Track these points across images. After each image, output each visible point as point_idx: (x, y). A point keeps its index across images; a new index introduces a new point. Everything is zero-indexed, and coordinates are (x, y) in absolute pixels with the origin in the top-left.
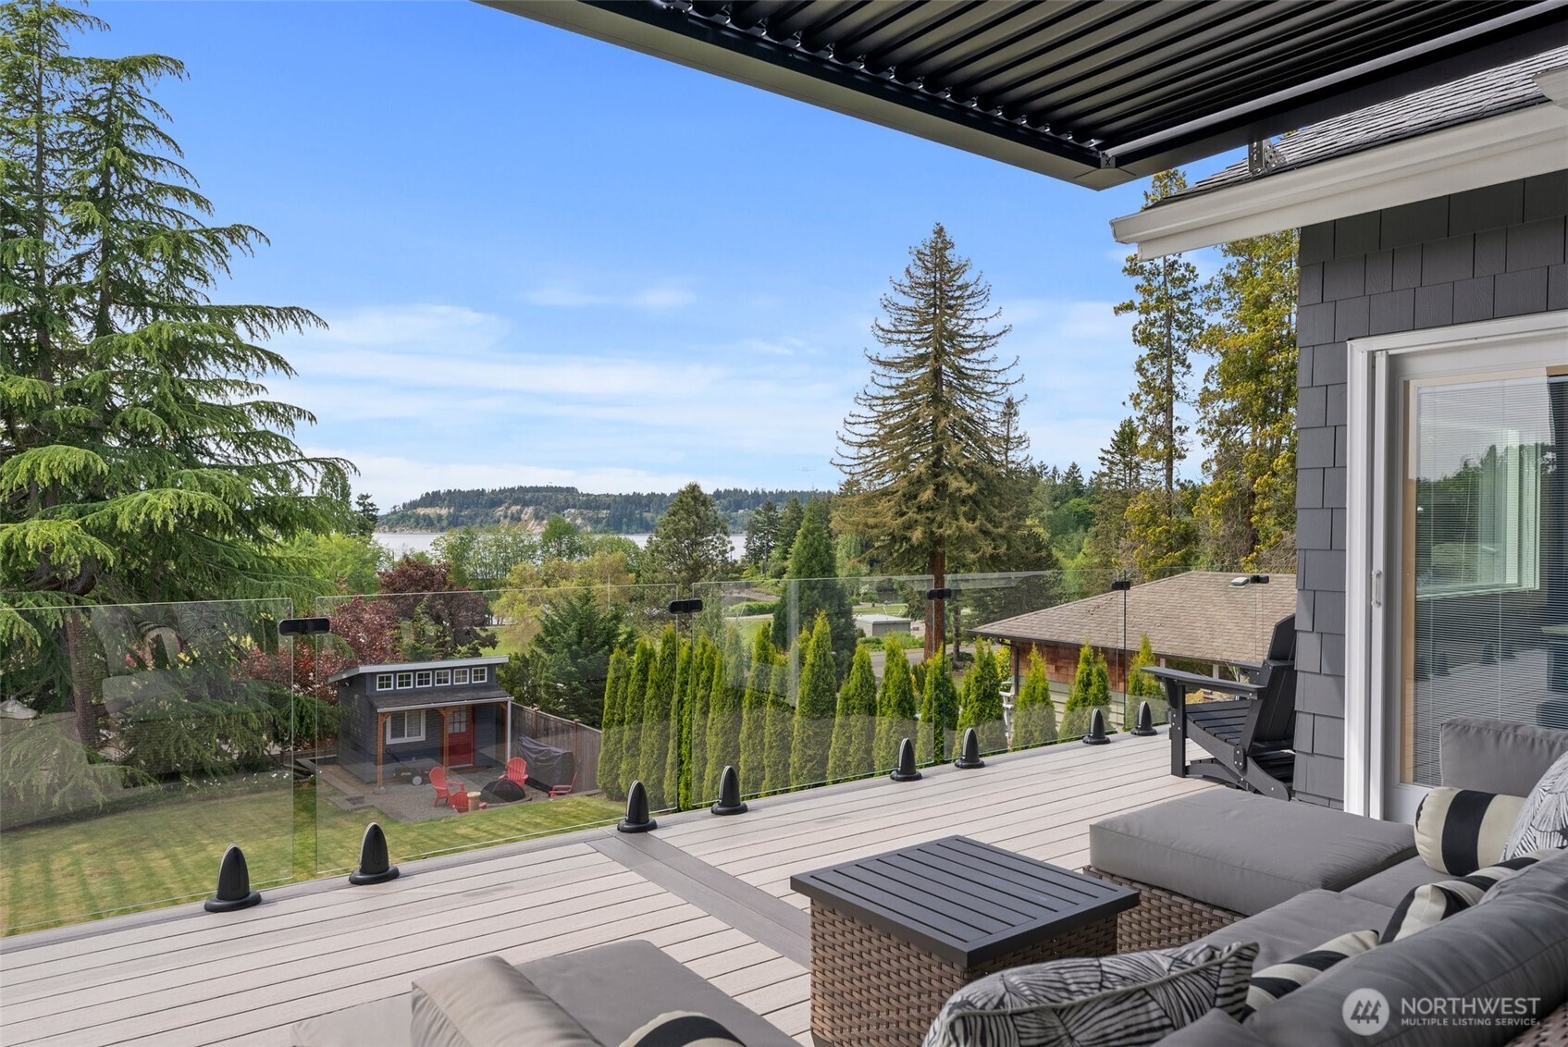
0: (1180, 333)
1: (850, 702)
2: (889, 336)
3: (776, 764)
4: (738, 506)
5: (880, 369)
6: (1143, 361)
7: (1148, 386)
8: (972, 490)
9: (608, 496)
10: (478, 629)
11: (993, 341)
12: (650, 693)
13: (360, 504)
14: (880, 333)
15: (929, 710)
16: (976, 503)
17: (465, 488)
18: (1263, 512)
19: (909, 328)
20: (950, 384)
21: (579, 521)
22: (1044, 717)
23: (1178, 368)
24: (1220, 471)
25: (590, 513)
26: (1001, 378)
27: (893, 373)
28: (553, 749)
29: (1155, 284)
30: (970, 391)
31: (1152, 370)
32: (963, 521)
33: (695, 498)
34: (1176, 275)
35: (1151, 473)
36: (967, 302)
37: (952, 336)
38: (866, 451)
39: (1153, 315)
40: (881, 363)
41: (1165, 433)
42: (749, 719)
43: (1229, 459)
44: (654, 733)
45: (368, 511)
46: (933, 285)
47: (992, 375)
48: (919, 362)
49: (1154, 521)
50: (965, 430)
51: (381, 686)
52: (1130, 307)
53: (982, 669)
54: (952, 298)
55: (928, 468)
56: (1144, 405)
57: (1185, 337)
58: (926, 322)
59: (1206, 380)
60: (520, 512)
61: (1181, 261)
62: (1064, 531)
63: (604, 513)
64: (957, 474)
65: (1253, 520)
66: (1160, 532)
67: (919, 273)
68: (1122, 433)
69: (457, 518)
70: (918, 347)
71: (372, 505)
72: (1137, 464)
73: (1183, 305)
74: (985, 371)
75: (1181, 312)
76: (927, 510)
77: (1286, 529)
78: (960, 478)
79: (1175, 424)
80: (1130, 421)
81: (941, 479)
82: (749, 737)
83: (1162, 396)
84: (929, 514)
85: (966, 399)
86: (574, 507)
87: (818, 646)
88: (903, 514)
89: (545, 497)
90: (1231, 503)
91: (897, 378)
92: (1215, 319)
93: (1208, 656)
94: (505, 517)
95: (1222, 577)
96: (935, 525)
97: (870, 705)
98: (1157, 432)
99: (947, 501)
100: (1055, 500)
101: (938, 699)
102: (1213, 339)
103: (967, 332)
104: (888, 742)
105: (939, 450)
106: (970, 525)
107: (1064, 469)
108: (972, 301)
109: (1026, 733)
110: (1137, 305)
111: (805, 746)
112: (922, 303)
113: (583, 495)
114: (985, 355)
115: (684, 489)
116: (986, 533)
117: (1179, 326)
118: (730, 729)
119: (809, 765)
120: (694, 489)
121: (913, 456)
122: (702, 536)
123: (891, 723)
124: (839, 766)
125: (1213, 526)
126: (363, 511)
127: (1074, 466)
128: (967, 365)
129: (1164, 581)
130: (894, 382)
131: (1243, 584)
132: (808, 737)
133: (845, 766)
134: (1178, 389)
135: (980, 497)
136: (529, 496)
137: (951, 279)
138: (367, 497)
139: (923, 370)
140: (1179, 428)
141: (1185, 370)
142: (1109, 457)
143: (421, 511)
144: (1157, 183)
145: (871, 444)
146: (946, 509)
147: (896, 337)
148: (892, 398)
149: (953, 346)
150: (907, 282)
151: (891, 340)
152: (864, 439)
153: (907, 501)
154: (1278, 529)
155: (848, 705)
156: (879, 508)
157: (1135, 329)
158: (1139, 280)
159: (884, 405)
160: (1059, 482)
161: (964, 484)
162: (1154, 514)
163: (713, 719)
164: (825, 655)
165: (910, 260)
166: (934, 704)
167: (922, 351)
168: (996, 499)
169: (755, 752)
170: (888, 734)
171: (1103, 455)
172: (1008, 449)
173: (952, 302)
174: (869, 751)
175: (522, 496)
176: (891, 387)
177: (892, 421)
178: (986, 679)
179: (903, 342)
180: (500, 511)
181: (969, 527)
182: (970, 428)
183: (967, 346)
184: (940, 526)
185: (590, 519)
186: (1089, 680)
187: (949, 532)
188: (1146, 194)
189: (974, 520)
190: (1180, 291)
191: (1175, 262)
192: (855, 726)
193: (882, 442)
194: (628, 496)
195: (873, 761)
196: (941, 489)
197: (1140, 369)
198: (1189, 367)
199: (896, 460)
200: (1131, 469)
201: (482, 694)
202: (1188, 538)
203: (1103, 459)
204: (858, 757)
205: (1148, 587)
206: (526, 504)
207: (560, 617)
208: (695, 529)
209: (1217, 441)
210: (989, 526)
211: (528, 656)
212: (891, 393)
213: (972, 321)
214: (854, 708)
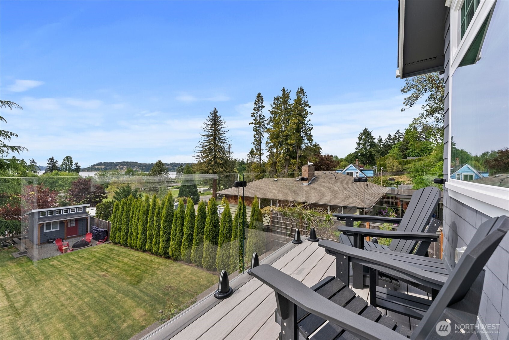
0: (262, 129)
1: (177, 216)
2: (205, 130)
3: (157, 234)
4: (176, 166)
5: (203, 137)
6: (255, 135)
7: (256, 140)
8: (222, 162)
9: (145, 164)
10: (102, 195)
11: (226, 132)
12: (124, 214)
13: (76, 165)
14: (203, 129)
15: (198, 218)
16: (223, 165)
17: (108, 162)
18: (278, 166)
19: (209, 128)
20: (217, 140)
21: (138, 169)
22: (229, 219)
23: (262, 137)
24: (270, 158)
25: (141, 167)
26: (228, 140)
27: (206, 137)
28: (101, 229)
29: (257, 119)
30: (222, 142)
31: (257, 137)
32: (220, 168)
33: (160, 164)
34: (261, 117)
35: (257, 159)
36: (221, 124)
37: (218, 131)
38: (200, 154)
39: (257, 125)
40: (203, 135)
41: (259, 150)
42: (150, 221)
43: (272, 155)
44: (125, 225)
45: (78, 166)
46: (214, 120)
47: (226, 139)
48: (211, 135)
49: (257, 168)
50: (221, 150)
51: (41, 215)
52: (252, 123)
53: (212, 206)
54: (218, 123)
55: (213, 157)
56: (255, 144)
57: (263, 130)
58: (213, 127)
59: (267, 139)
60: (123, 167)
61: (262, 115)
62: (241, 171)
63: (144, 167)
64: (219, 159)
65: (276, 167)
66: (259, 170)
67: (211, 117)
68: (251, 151)
69: (106, 168)
70: (211, 132)
71: (79, 165)
72: (254, 157)
73: (263, 124)
74: (225, 138)
75: (262, 125)
76: (213, 166)
77: (282, 169)
78: (220, 160)
79: (261, 148)
80: (253, 149)
81: (216, 160)
82: (150, 226)
83: (258, 142)
84: (213, 167)
85: (221, 144)
86: (137, 166)
87: (169, 200)
88: (208, 167)
89: (129, 164)
90: (272, 164)
91: (207, 139)
92: (269, 126)
93: (270, 198)
94: (119, 168)
95: (272, 179)
96: (214, 169)
97: (183, 216)
98: (258, 150)
99: (217, 164)
100: (239, 165)
101: (201, 214)
102: (268, 131)
103: (221, 130)
104: (187, 227)
105: (215, 154)
106: (222, 169)
107: (241, 160)
108: (222, 124)
109: (224, 224)
110: (254, 123)
111: (164, 229)
112: (212, 124)
113: (139, 163)
114: (225, 135)
115: (157, 161)
116: (225, 171)
117: (262, 128)
118: (145, 224)
119: (165, 234)
120: (160, 162)
121: (210, 155)
122: (162, 172)
123: (188, 221)
124: (174, 234)
125: (269, 169)
126: (76, 167)
127: (243, 159)
128: (221, 137)
129: (260, 180)
130: (206, 140)
131: (276, 181)
132: (165, 226)
133: (175, 234)
134: (262, 141)
135: (224, 164)
136: (125, 164)
137: (218, 119)
138: (78, 163)
139: (212, 137)
140: (262, 149)
141: (263, 137)
142: (249, 155)
143: (97, 167)
144: (257, 98)
145: (201, 152)
146: (217, 166)
147: (206, 130)
148: (205, 143)
149: (218, 133)
150: (208, 119)
151: (205, 131)
152: (200, 151)
153: (209, 164)
154: (281, 169)
155: (177, 217)
156: (203, 166)
157: (253, 128)
158: (254, 118)
159: (204, 144)
160: (240, 162)
161: (220, 161)
162: (257, 166)
163: (140, 221)
164: (171, 203)
165: (209, 114)
166: (200, 216)
167: (212, 133)
168: (227, 164)
169: (151, 230)
170: (187, 225)
171: (248, 155)
172: (229, 154)
173: (218, 124)
174: (182, 229)
175: (123, 164)
176: (205, 141)
177: (205, 148)
178: (213, 209)
179: (208, 131)
180: (118, 167)
181: (222, 170)
182: (222, 150)
183: (221, 133)
184: (215, 170)
185: (141, 169)
186: (241, 208)
187: (217, 171)
188: (255, 100)
189: (222, 168)
190: (262, 121)
191: (261, 115)
192: (179, 222)
193: (203, 152)
194: (150, 164)
195: (183, 232)
196: (215, 162)
197: (255, 137)
198: (264, 136)
199: (206, 156)
200: (253, 158)
201: (80, 215)
202: (264, 171)
203: (248, 156)
204: (179, 231)
205: (256, 182)
206: (125, 165)
207: (121, 191)
208: (160, 171)
209: (269, 152)
210: (226, 169)
211: (111, 201)
212: (205, 142)
213: (222, 128)
214: (178, 217)
